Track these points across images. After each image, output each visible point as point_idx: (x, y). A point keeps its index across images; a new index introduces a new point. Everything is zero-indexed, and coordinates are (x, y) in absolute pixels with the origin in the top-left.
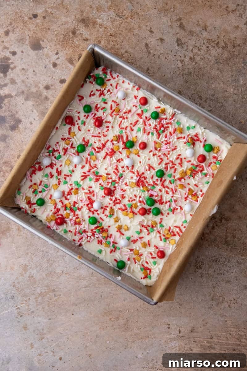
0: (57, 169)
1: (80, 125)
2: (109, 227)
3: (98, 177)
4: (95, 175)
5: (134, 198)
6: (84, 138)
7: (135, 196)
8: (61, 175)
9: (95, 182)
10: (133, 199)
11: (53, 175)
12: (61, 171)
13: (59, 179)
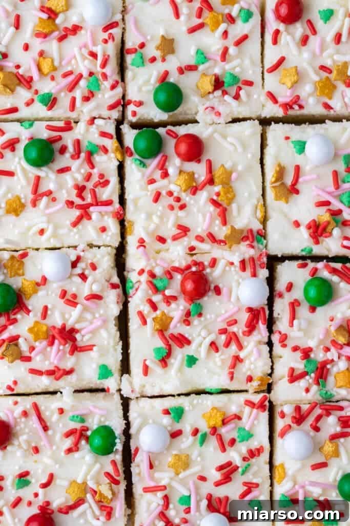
0: (218, 484)
1: (35, 487)
2: (297, 224)
3: (171, 342)
4: (169, 354)
5: (166, 201)
6: (70, 451)
7: (157, 197)
8: (229, 464)
9: (189, 342)
10: (171, 201)
11: (245, 484)
12: (220, 468)
13: (244, 459)
